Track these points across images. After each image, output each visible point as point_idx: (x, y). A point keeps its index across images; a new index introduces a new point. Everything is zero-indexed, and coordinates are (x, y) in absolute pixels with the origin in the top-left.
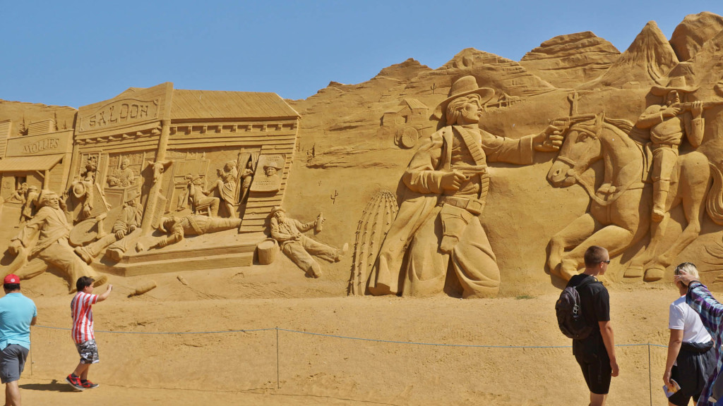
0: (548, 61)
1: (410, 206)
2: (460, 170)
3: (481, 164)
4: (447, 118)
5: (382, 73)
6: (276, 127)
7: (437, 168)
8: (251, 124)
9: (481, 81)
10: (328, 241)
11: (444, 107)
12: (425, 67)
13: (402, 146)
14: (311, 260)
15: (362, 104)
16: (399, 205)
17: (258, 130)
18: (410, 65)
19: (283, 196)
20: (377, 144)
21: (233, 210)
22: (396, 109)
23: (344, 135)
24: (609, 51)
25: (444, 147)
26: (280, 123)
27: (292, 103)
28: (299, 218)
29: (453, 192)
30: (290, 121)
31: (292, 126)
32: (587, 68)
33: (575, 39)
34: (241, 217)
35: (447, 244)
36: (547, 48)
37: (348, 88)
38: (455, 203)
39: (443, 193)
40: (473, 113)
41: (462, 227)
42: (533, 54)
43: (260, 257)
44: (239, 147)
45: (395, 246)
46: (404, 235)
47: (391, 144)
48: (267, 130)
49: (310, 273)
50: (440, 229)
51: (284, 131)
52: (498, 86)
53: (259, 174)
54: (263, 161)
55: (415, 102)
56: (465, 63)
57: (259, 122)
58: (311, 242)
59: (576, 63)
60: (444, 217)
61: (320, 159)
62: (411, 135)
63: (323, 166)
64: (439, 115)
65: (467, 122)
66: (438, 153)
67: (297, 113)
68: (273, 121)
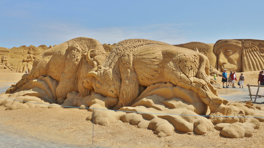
0: (40, 47)
1: (24, 63)
2: (30, 59)
3: (32, 59)
4: (29, 53)
5: (21, 47)
6: (6, 52)
7: (27, 59)
8: (3, 52)
9: (33, 49)
10: (14, 66)
11: (28, 52)
12: (26, 47)
13: (23, 56)
14: (12, 69)
15: (18, 50)
16: (23, 62)
17: (4, 53)
18: (24, 46)
19: (8, 61)
20: (20, 55)
21: (1, 62)
22: (22, 51)
23: (16, 54)
24: (47, 47)
25: (28, 56)
26: (7, 52)
27: (8, 49)
28: (10, 64)
29: (29, 62)
30: (8, 52)
31: (9, 52)
32: (44, 49)
33: (43, 45)
34: (2, 63)
35: (28, 67)
36: (41, 46)
37: (16, 48)
38: (29, 63)
39: (28, 62)
40: (32, 53)
41: (30, 65)
42: (39, 47)
43: (5, 68)
44: (1, 54)
45: (22, 67)
46: (23, 66)
47: (22, 56)
48: (5, 53)
49: (12, 70)
50: (27, 66)
51: (7, 53)
52: (35, 50)
53: (4, 58)
54: (5, 56)
55: (25, 51)
56: (31, 47)
57: (4, 51)
58: (12, 67)
59: (43, 48)
60: (28, 64)
61: (13, 57)
62: (24, 55)
63: (13, 58)
64: (28, 53)
65: (31, 54)
66: (27, 57)
67: (9, 50)
68: (6, 51)
